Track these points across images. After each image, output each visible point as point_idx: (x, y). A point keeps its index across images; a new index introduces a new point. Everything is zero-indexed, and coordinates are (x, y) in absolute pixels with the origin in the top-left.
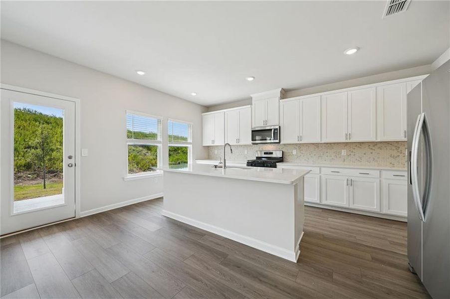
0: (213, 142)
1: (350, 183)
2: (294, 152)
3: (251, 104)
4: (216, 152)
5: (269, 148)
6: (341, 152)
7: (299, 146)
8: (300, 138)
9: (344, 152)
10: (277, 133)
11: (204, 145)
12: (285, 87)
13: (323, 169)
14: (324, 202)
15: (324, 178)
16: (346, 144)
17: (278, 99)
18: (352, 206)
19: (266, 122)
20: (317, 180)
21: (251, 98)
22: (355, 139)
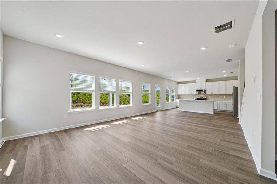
0: (182, 93)
1: (226, 104)
2: (210, 97)
3: (196, 83)
4: (181, 97)
5: (201, 96)
6: (224, 97)
7: (211, 95)
8: (212, 93)
9: (225, 97)
10: (205, 92)
11: (178, 94)
12: (207, 79)
13: (219, 101)
14: (219, 109)
15: (219, 103)
16: (225, 95)
17: (205, 82)
18: (226, 110)
19: (201, 88)
20: (217, 104)
21: (196, 81)
22: (227, 94)
